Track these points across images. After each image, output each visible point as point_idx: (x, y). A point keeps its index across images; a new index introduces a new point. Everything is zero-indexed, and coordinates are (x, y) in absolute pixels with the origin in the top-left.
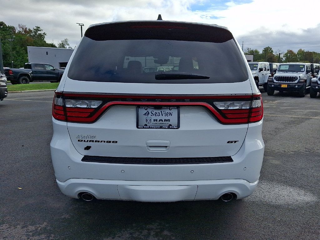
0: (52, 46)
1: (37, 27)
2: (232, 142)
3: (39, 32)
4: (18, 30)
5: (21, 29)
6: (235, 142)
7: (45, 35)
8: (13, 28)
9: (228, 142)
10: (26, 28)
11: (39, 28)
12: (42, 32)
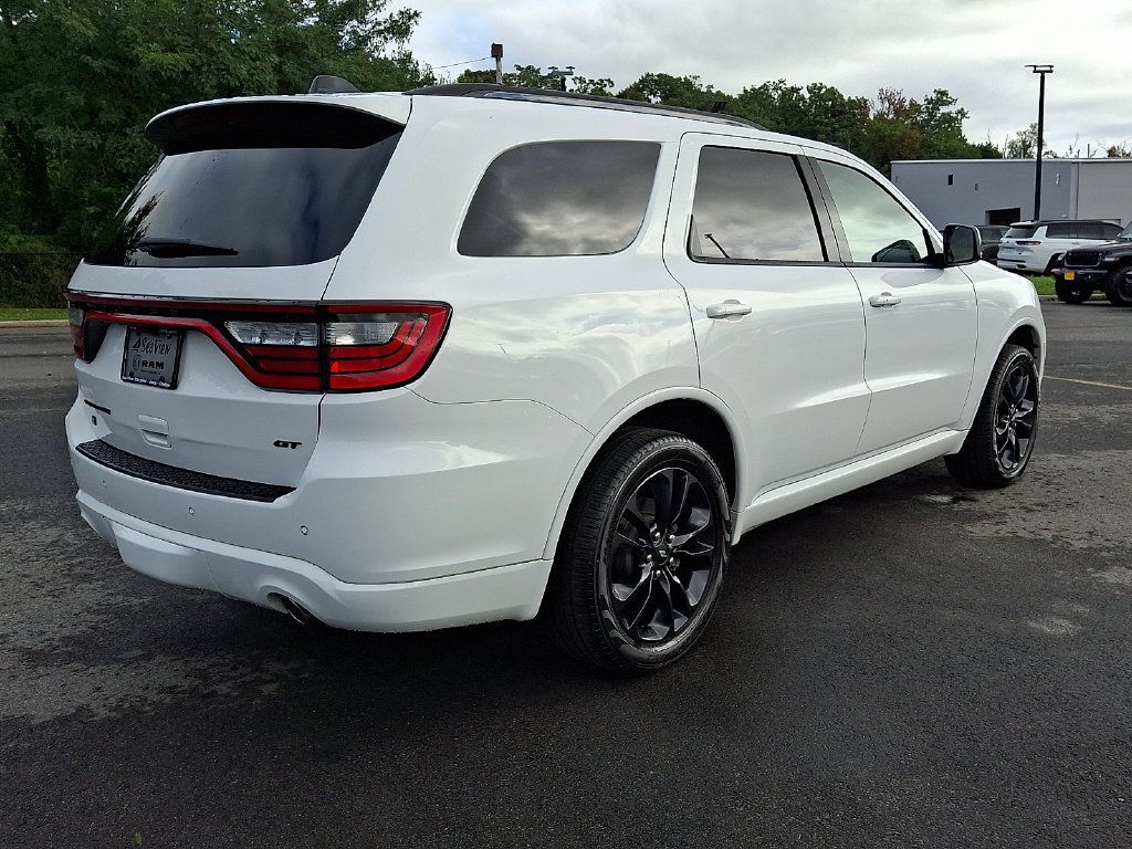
0: (987, 152)
1: (939, 92)
2: (285, 445)
3: (944, 109)
4: (876, 108)
5: (887, 104)
6: (294, 445)
7: (963, 115)
8: (862, 105)
9: (277, 444)
10: (902, 101)
11: (944, 93)
12: (952, 109)
